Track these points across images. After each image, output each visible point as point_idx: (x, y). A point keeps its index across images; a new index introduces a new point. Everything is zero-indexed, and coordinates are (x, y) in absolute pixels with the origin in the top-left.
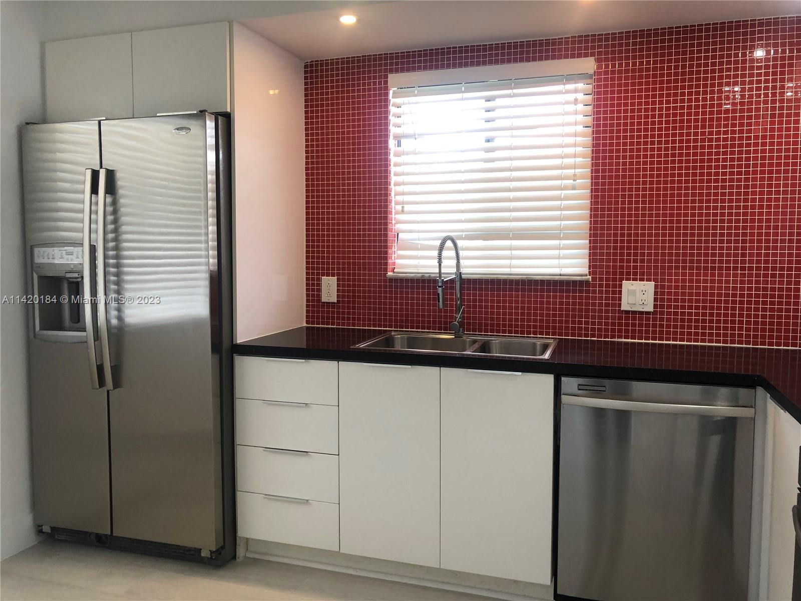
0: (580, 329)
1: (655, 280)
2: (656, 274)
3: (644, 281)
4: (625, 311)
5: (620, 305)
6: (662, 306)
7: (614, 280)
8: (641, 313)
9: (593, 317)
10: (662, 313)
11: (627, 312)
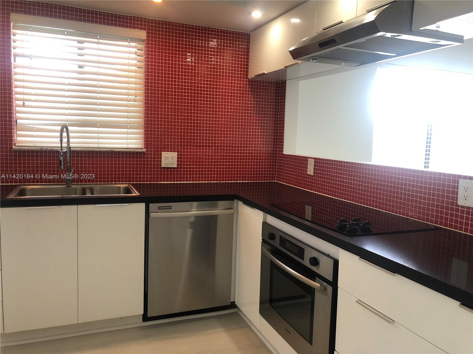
0: (140, 178)
1: (178, 152)
2: (178, 149)
3: (172, 152)
4: (163, 167)
5: (161, 164)
6: (181, 165)
7: (158, 151)
8: (171, 168)
9: (147, 171)
10: (181, 168)
11: (164, 168)
